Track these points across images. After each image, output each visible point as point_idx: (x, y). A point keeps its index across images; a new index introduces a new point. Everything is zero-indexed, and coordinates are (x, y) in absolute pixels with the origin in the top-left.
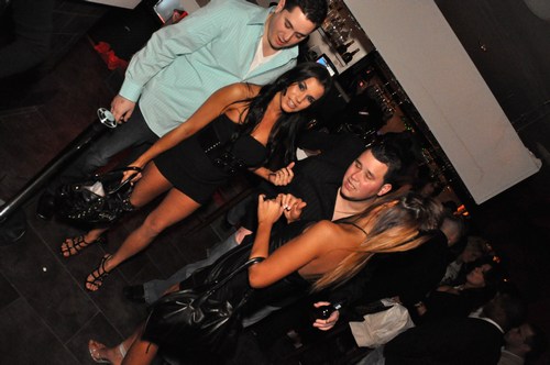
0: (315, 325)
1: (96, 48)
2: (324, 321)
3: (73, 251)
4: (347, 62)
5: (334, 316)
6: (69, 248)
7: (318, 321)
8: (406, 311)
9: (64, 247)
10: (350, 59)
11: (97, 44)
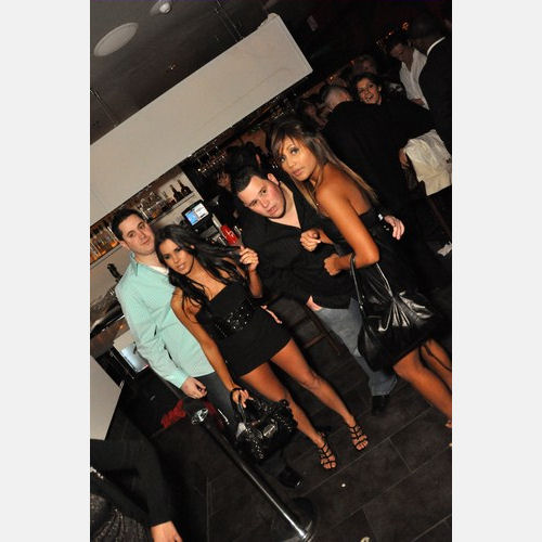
0: (398, 238)
1: (166, 427)
2: (395, 229)
3: (332, 458)
4: (190, 192)
5: (390, 220)
6: (329, 463)
7: (394, 235)
8: (412, 141)
9: (328, 466)
10: (187, 188)
11: (162, 426)
